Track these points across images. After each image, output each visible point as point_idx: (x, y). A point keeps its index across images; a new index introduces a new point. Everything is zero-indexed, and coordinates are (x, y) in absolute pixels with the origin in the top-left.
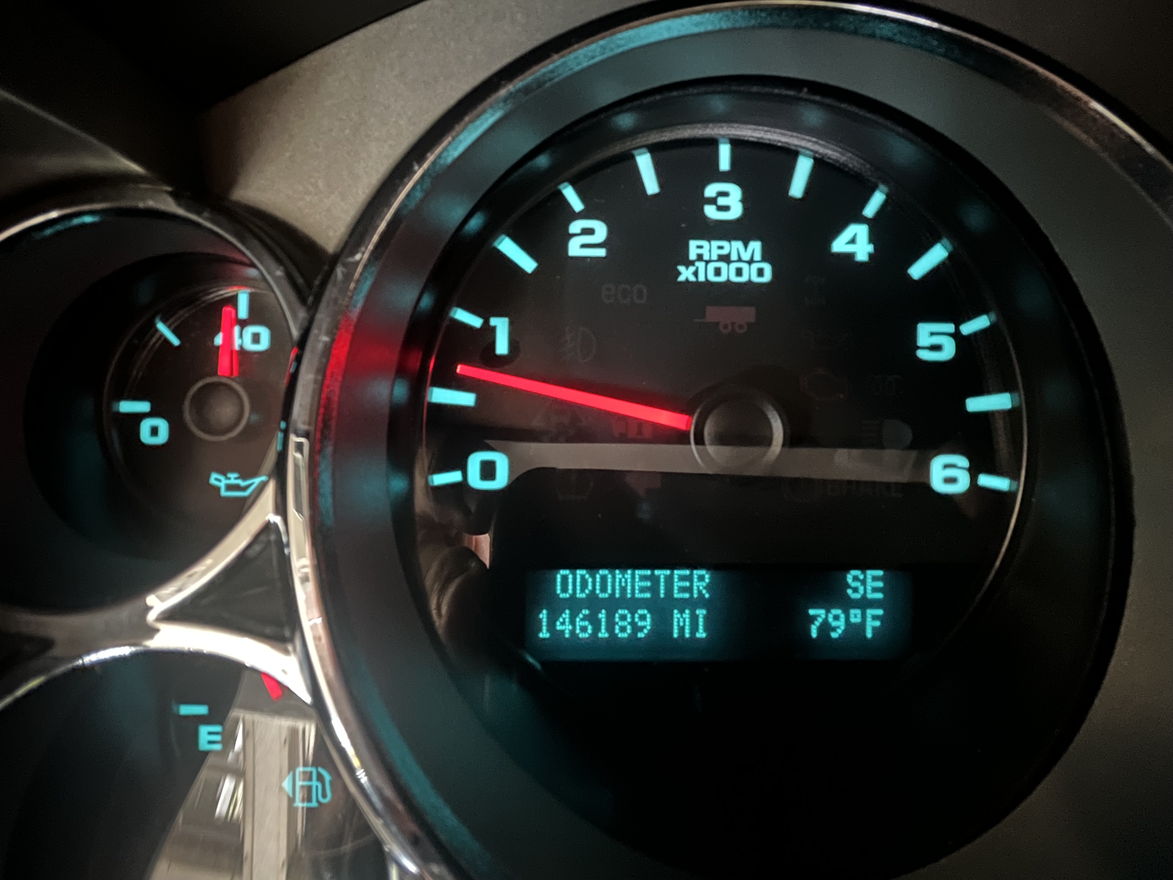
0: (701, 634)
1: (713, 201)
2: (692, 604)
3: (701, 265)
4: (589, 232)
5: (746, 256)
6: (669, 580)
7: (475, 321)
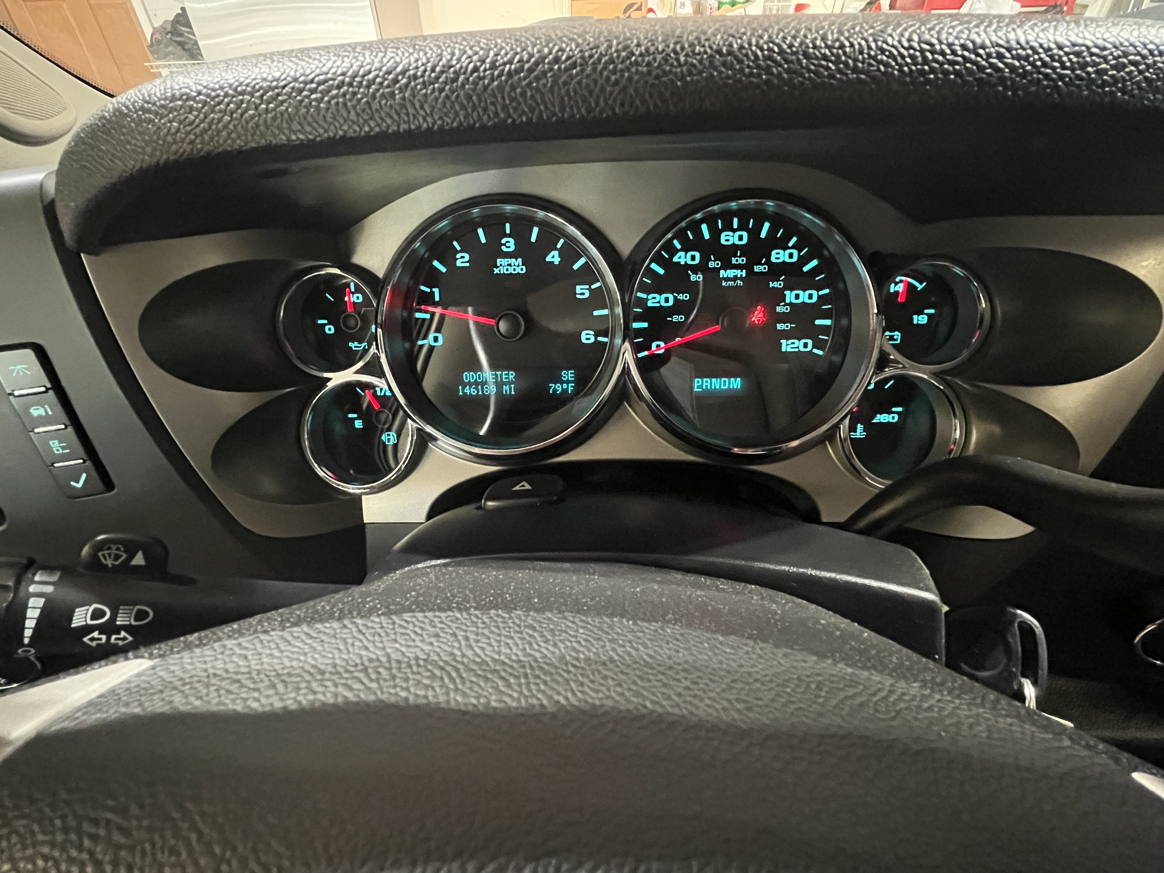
0: (513, 393)
1: (505, 245)
2: (510, 383)
3: (501, 268)
4: (462, 257)
5: (517, 264)
6: (501, 375)
7: (428, 290)
